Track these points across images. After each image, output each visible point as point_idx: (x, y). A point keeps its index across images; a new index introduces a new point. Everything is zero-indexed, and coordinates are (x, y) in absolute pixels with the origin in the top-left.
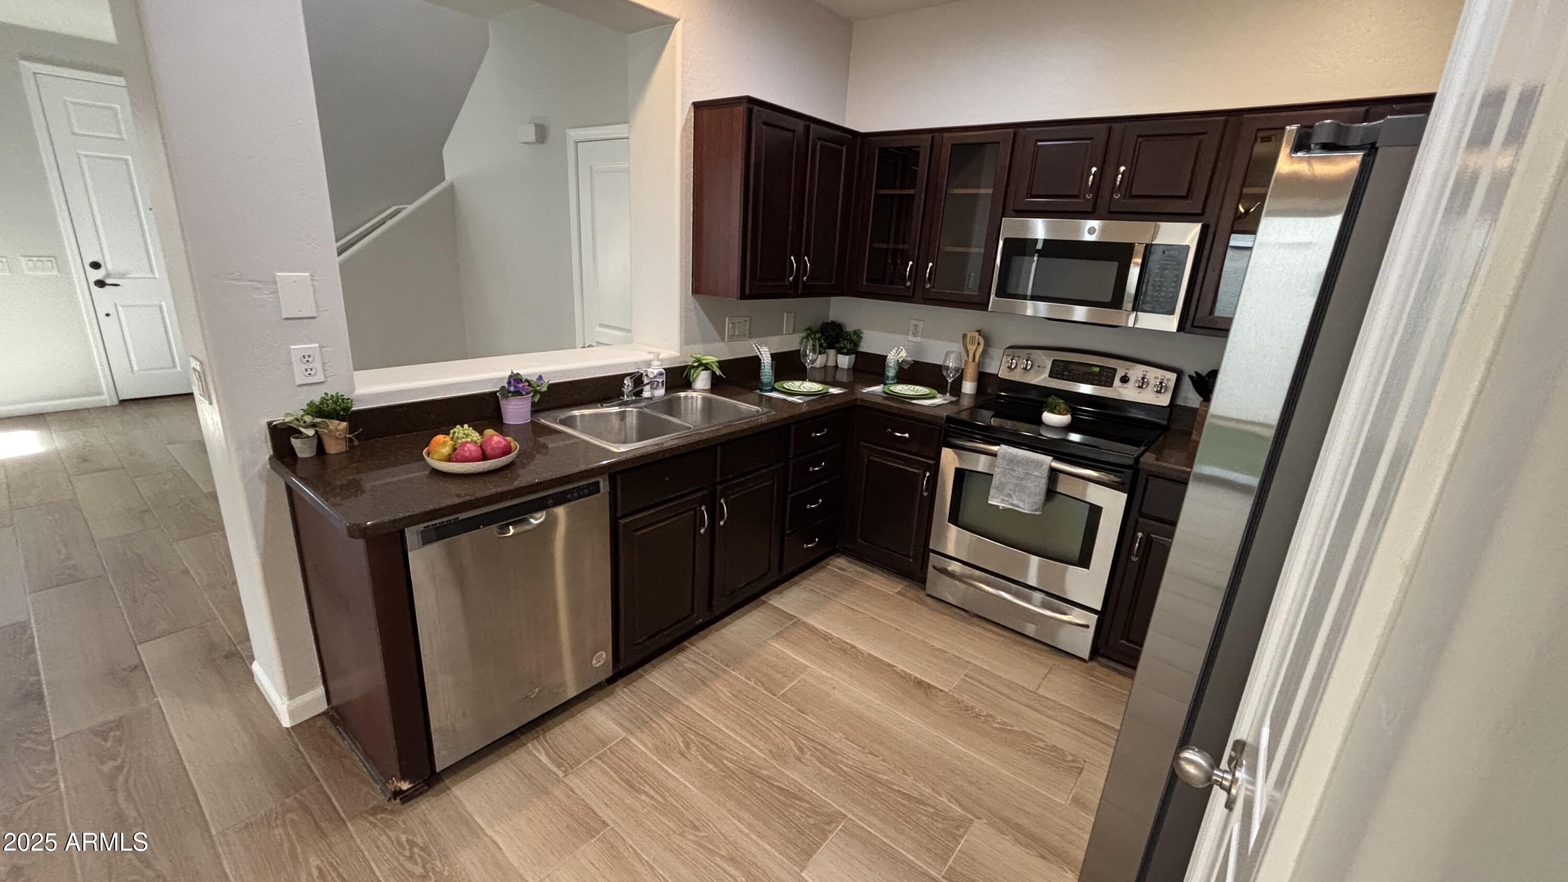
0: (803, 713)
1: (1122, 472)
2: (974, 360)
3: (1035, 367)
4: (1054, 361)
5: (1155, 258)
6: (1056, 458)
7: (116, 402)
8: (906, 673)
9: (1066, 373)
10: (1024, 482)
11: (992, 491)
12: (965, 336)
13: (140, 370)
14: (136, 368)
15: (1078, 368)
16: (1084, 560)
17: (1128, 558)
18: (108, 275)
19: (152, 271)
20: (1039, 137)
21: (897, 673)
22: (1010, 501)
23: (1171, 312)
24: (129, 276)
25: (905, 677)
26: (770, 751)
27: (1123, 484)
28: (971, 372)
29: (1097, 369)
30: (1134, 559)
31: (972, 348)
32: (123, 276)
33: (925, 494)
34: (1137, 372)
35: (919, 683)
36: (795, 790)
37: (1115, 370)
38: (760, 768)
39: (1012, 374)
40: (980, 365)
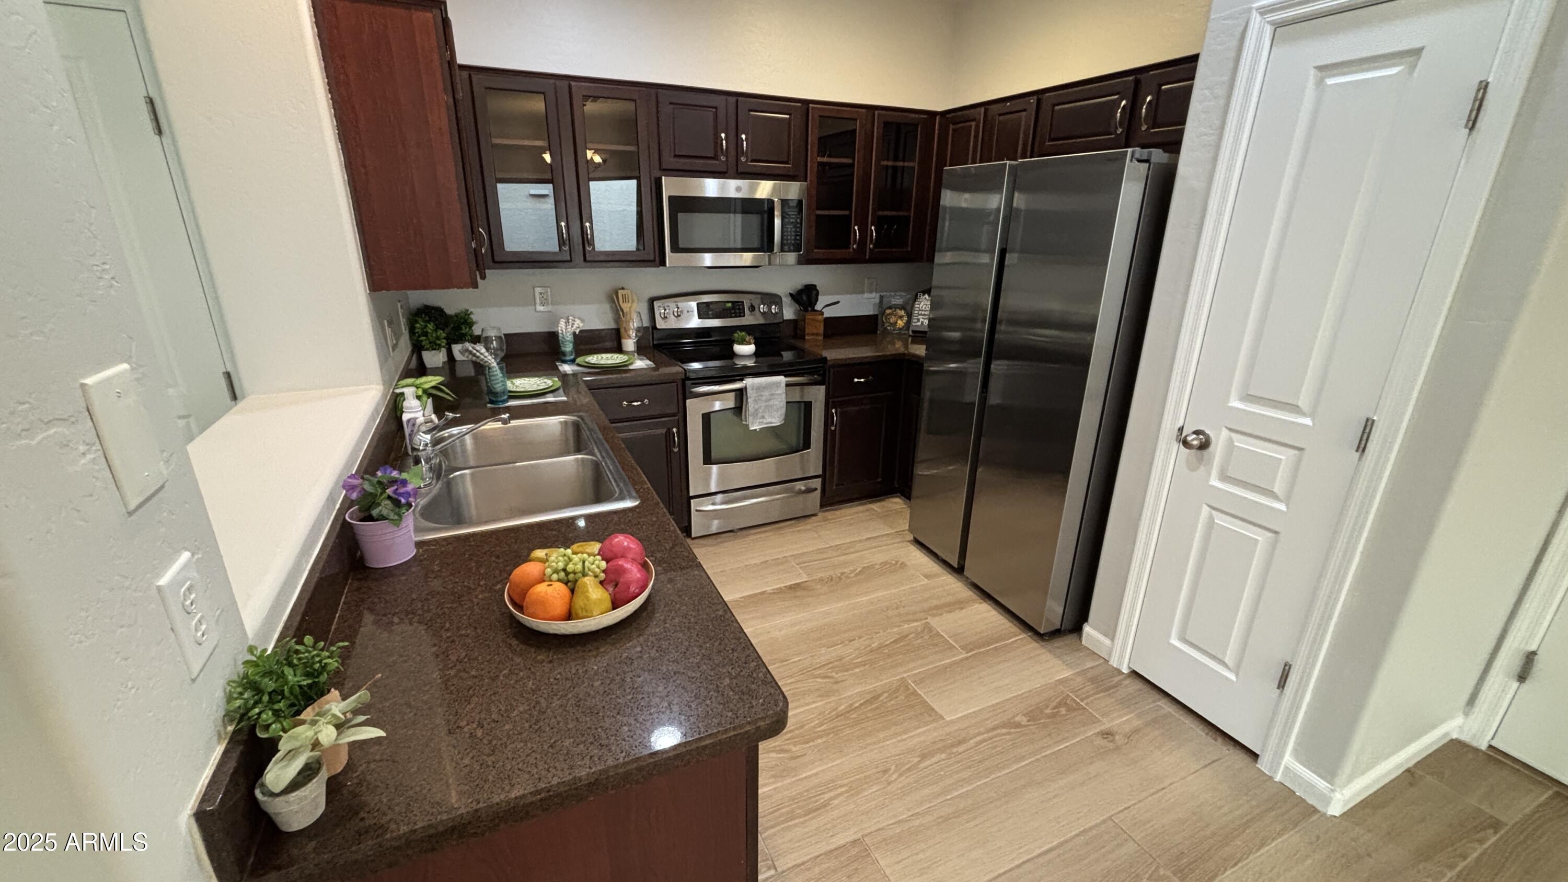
0: (786, 661)
1: (820, 371)
2: (630, 317)
3: (684, 313)
4: (698, 304)
8: (777, 589)
9: (710, 313)
10: (771, 402)
12: (615, 296)
15: (717, 306)
16: (807, 444)
21: (770, 593)
22: (765, 421)
23: (800, 250)
25: (779, 591)
26: (820, 696)
27: (821, 379)
28: (629, 329)
29: (730, 305)
30: (833, 428)
31: (626, 306)
33: (676, 450)
35: (794, 588)
36: (868, 697)
37: (743, 303)
38: (836, 709)
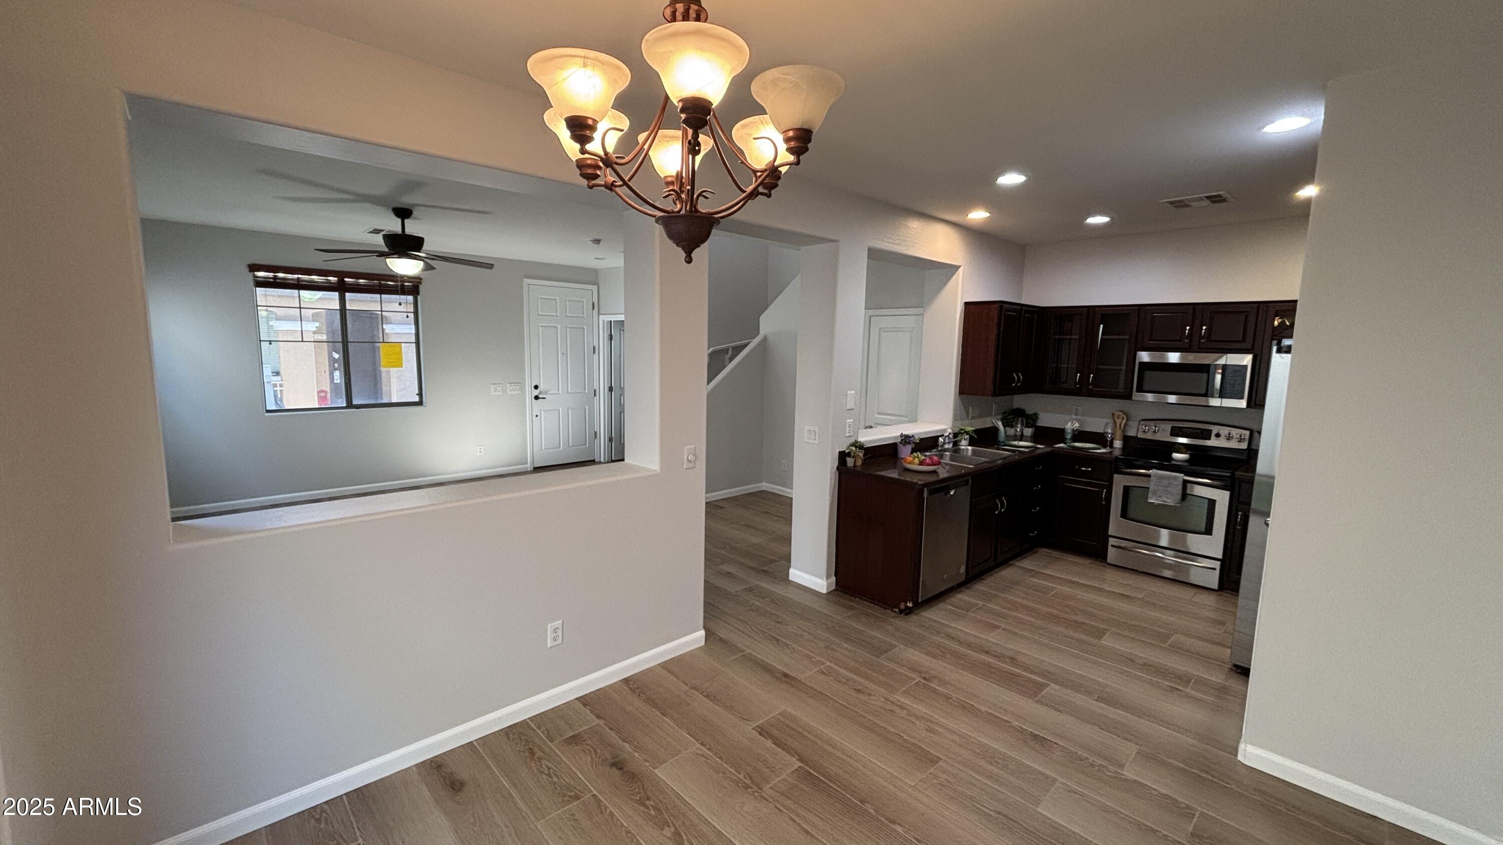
1: (1226, 480)
2: (1120, 428)
3: (1161, 430)
4: (1172, 427)
5: (1228, 372)
6: (1186, 475)
7: (532, 469)
9: (1181, 433)
10: (1169, 489)
11: (1150, 495)
12: (1113, 414)
13: (545, 449)
14: (543, 448)
15: (1187, 430)
16: (1208, 531)
17: (1235, 528)
18: (540, 393)
19: (559, 390)
20: (1155, 312)
21: (1108, 591)
22: (1162, 499)
23: (1242, 398)
24: (549, 393)
27: (1226, 486)
28: (1119, 433)
29: (1200, 431)
30: (1239, 527)
31: (1118, 421)
32: (546, 393)
33: (1104, 503)
34: (1224, 431)
37: (1211, 431)
39: (1146, 434)
40: (1124, 431)
